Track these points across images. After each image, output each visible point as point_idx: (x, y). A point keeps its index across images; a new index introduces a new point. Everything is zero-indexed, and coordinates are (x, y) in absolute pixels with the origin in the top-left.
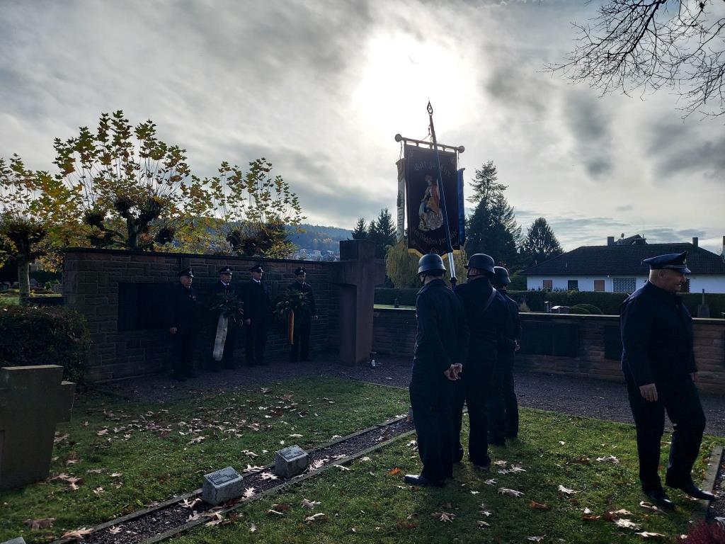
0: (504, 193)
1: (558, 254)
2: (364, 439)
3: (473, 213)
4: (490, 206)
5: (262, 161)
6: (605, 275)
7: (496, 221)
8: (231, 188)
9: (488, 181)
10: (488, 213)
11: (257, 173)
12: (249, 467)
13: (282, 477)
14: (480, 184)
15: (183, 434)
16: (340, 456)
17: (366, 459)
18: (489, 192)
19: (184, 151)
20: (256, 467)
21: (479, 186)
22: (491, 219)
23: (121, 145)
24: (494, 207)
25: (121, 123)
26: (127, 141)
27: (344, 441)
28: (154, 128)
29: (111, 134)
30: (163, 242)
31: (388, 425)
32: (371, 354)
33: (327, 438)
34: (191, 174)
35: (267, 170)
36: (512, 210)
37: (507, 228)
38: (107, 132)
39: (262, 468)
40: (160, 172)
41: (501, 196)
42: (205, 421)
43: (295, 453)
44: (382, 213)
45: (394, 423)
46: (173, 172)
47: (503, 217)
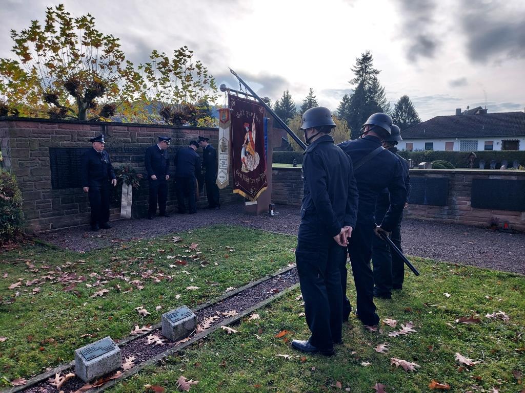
0: (378, 76)
1: (417, 122)
2: (256, 291)
3: (354, 93)
4: (367, 87)
5: (184, 49)
6: (454, 138)
7: (371, 98)
8: (161, 71)
9: (366, 67)
10: (365, 93)
11: (181, 59)
12: (137, 328)
13: (168, 340)
14: (359, 69)
15: (90, 286)
16: (230, 313)
17: (255, 316)
18: (366, 75)
19: (118, 39)
20: (144, 328)
21: (359, 72)
22: (367, 97)
23: (67, 35)
24: (370, 88)
25: (63, 15)
26: (71, 31)
27: (236, 294)
28: (93, 21)
29: (57, 26)
30: (107, 116)
31: (281, 274)
32: (270, 205)
33: (222, 290)
34: (126, 59)
35: (189, 57)
36: (384, 89)
37: (379, 104)
38: (54, 24)
39: (150, 329)
40: (101, 58)
41: (375, 79)
42: (115, 272)
43: (182, 315)
44: (284, 94)
45: (285, 272)
46: (111, 57)
47: (376, 96)
